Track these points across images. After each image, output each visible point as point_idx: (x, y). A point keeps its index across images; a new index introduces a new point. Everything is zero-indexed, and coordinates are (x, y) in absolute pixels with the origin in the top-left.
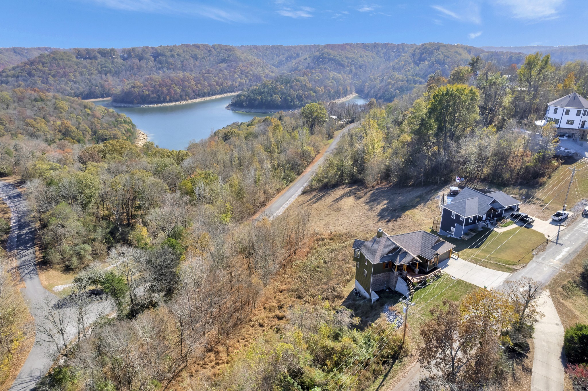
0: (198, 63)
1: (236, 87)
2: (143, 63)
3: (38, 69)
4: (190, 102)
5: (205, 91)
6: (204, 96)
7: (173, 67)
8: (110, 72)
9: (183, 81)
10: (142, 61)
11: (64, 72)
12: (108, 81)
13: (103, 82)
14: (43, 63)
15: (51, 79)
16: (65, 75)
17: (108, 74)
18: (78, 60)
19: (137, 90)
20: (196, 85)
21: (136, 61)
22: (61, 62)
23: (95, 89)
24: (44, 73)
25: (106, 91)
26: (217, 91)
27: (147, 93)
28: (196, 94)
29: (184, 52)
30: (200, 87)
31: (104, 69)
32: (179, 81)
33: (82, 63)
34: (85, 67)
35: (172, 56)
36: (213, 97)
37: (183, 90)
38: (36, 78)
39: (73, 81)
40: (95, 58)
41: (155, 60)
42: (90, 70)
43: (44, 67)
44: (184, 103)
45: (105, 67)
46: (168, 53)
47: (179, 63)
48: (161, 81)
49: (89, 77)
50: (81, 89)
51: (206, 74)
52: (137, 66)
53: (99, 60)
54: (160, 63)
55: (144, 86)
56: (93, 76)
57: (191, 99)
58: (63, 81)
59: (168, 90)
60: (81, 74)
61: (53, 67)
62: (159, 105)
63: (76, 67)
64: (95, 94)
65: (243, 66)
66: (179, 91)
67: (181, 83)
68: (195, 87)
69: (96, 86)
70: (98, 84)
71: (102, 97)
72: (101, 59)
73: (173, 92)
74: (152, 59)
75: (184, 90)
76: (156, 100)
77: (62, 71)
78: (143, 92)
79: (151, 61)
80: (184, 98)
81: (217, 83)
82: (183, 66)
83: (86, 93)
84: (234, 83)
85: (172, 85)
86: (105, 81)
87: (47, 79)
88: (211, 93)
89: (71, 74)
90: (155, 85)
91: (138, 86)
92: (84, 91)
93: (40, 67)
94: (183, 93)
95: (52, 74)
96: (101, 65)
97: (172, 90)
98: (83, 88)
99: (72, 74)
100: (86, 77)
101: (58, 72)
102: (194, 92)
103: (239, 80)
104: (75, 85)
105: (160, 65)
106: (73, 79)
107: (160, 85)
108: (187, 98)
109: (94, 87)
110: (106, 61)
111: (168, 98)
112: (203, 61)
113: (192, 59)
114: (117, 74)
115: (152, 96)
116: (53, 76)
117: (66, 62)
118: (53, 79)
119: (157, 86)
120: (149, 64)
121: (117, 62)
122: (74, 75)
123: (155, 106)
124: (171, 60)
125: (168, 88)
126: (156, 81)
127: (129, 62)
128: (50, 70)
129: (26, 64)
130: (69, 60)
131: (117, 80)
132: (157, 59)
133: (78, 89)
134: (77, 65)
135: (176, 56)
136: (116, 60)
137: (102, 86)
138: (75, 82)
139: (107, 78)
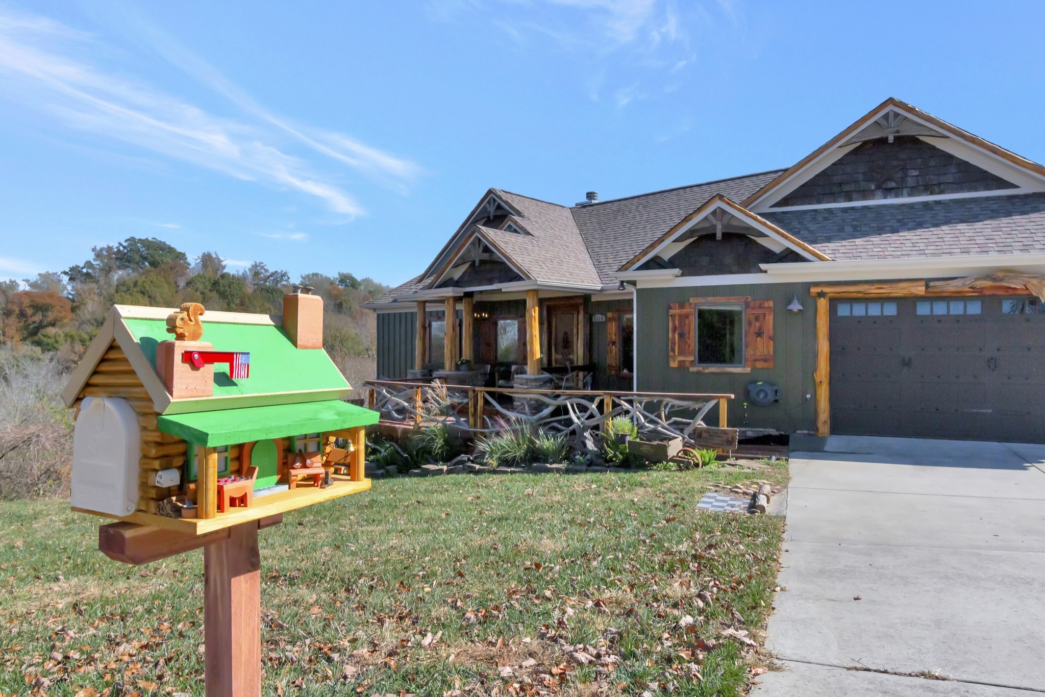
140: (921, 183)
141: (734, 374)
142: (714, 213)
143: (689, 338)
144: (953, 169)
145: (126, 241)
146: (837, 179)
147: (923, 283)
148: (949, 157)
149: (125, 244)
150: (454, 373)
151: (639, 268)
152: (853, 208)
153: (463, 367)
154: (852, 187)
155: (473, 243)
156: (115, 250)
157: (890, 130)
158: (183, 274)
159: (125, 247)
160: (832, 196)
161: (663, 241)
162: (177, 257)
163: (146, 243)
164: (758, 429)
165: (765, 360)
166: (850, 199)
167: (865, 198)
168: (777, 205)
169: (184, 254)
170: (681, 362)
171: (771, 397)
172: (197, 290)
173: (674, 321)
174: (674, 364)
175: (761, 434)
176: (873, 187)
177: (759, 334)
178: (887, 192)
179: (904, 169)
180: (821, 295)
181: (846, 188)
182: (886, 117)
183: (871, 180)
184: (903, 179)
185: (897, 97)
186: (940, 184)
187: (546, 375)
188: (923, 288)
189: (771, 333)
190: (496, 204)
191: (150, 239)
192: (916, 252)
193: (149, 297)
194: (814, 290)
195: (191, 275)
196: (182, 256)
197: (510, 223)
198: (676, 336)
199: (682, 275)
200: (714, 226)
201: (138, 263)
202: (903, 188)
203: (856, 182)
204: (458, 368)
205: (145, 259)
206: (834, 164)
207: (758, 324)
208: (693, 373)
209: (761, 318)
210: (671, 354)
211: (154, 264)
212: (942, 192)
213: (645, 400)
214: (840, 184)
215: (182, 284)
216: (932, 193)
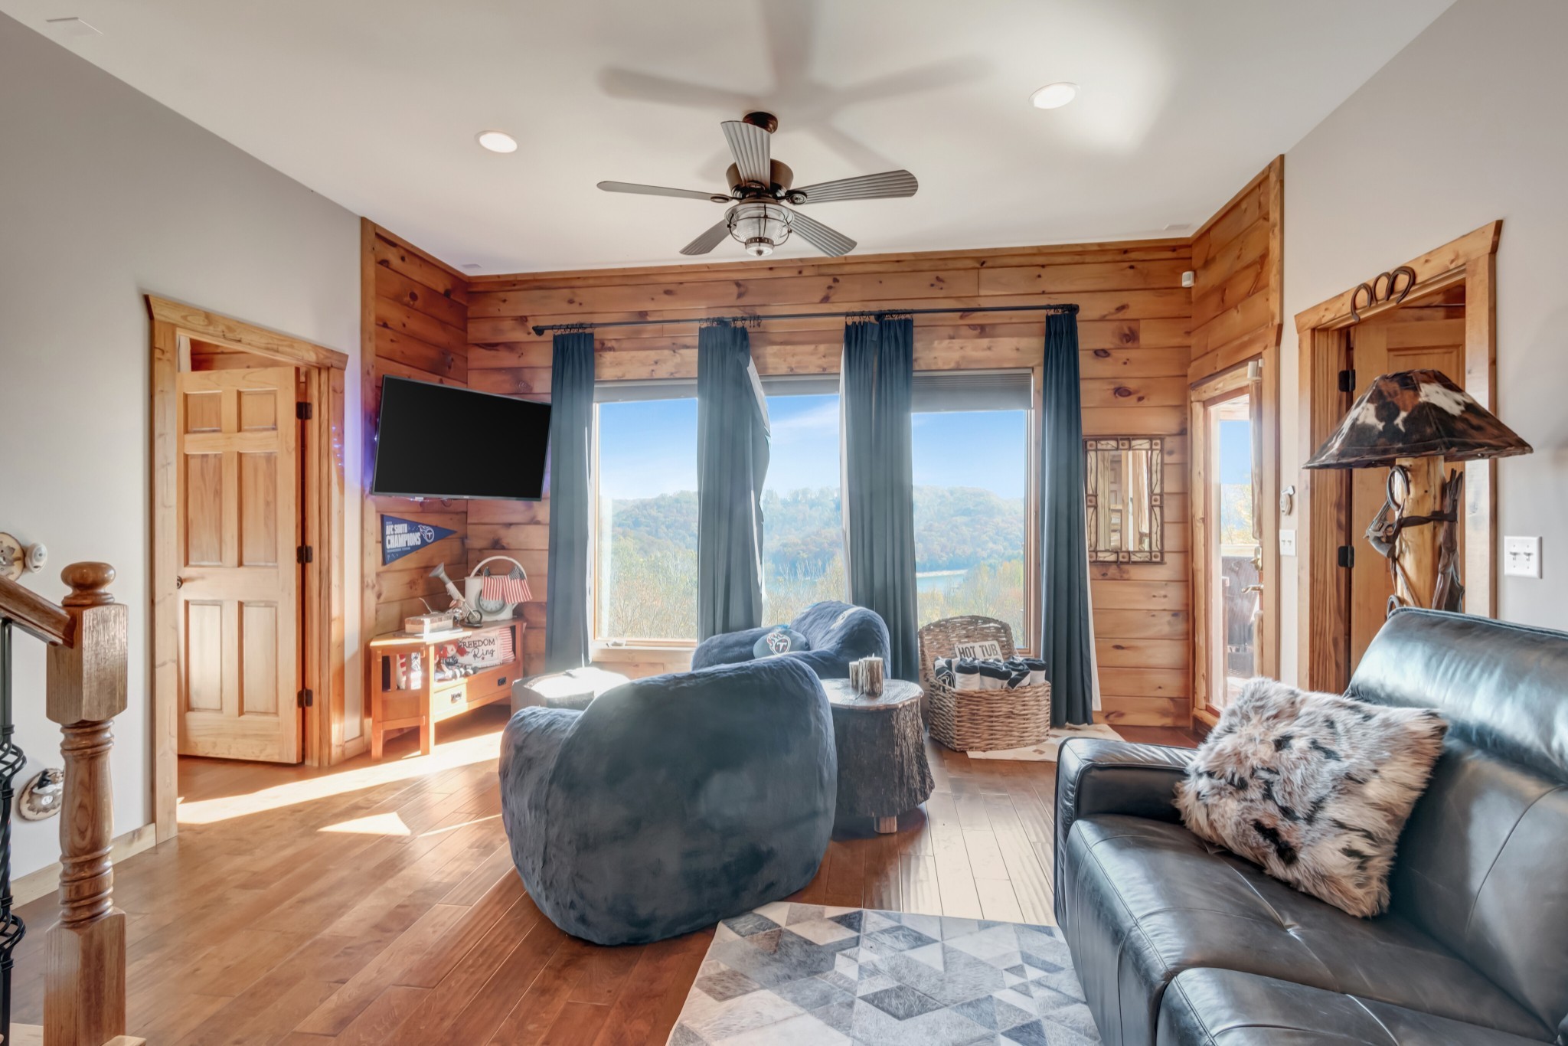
1: (984, 559)
26: (940, 562)
36: (933, 574)
65: (1003, 521)
78: (799, 554)
81: (943, 548)
84: (979, 550)
93: (654, 512)
95: (667, 523)
103: (991, 545)
116: (668, 527)
118: (666, 530)
126: (825, 537)
128: (665, 517)
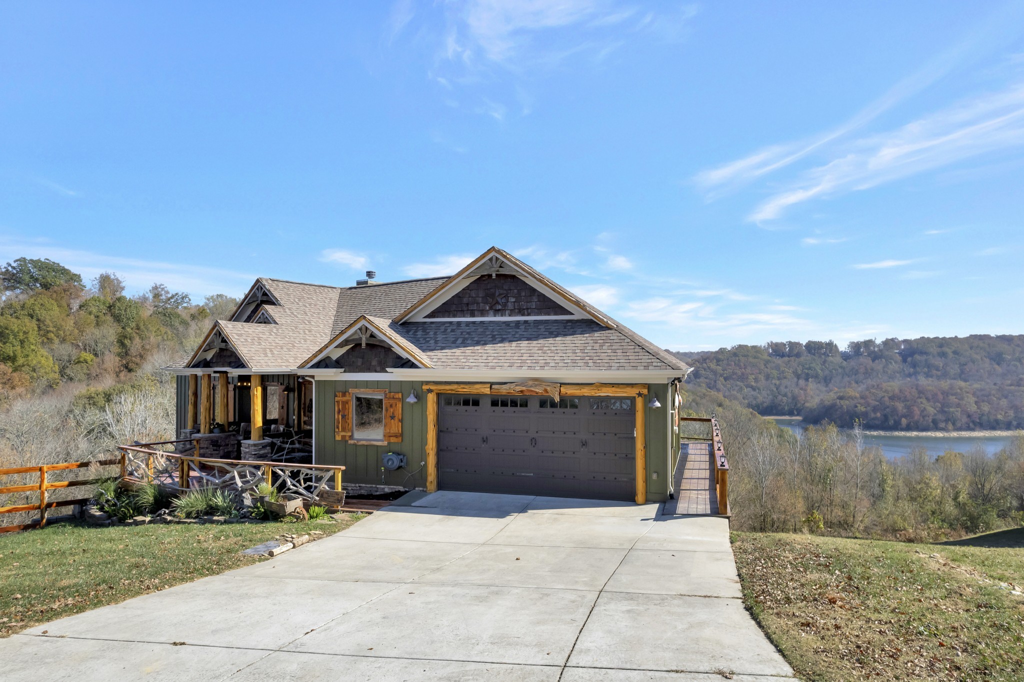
0: (999, 369)
2: (879, 365)
3: (709, 368)
4: (955, 434)
5: (999, 417)
6: (993, 428)
7: (939, 373)
8: (816, 377)
9: (946, 394)
10: (877, 361)
11: (743, 374)
12: (805, 390)
13: (796, 391)
14: (718, 360)
15: (721, 382)
16: (743, 378)
17: (810, 380)
18: (769, 358)
19: (845, 404)
20: (976, 403)
21: (866, 361)
22: (743, 359)
23: (782, 400)
24: (715, 373)
25: (799, 405)
27: (863, 409)
28: (973, 422)
29: (971, 348)
30: (986, 408)
31: (806, 371)
32: (936, 394)
33: (774, 362)
34: (777, 367)
35: (943, 355)
37: (942, 411)
38: (702, 379)
39: (752, 387)
40: (798, 355)
41: (904, 361)
42: (783, 372)
43: (718, 365)
44: (939, 434)
45: (810, 368)
46: (934, 350)
47: (957, 366)
48: (897, 391)
49: (778, 382)
50: (760, 399)
51: (1011, 385)
52: (866, 369)
53: (802, 359)
54: (914, 365)
55: (862, 398)
56: (785, 382)
57: (960, 429)
58: (736, 386)
59: (908, 408)
60: (768, 377)
61: (730, 365)
62: (882, 433)
63: (763, 367)
64: (780, 408)
66: (931, 410)
67: (941, 397)
68: (973, 408)
69: (785, 395)
70: (790, 395)
71: (791, 413)
72: (806, 358)
73: (917, 411)
74: (899, 358)
75: (945, 412)
76: (877, 422)
77: (739, 372)
79: (896, 362)
80: (942, 425)
82: (962, 372)
83: (765, 405)
85: (919, 400)
86: (801, 389)
87: (715, 382)
88: (1015, 423)
89: (751, 377)
90: (884, 397)
91: (849, 397)
92: (764, 402)
94: (940, 417)
96: (803, 366)
97: (915, 408)
98: (764, 398)
99: (753, 376)
100: (773, 381)
101: (734, 373)
102: (969, 416)
104: (753, 393)
105: (912, 370)
106: (753, 384)
107: (892, 398)
108: (950, 426)
109: (780, 397)
110: (814, 360)
111: (904, 421)
112: (1015, 366)
113: (987, 360)
114: (827, 381)
115: (873, 415)
117: (751, 360)
119: (886, 399)
120: (890, 366)
121: (832, 362)
122: (756, 380)
123: (875, 433)
124: (939, 362)
125: (908, 403)
127: (853, 363)
129: (696, 361)
130: (755, 358)
131: (825, 389)
132: (909, 359)
133: (755, 398)
134: (765, 365)
135: (951, 355)
136: (831, 358)
137: (794, 398)
138: (754, 389)
139: (807, 385)
140: (516, 307)
141: (377, 446)
142: (360, 329)
143: (348, 419)
144: (535, 299)
145: (15, 261)
146: (465, 300)
147: (489, 385)
148: (533, 290)
149: (14, 265)
150: (207, 435)
151: (312, 367)
152: (474, 323)
153: (216, 430)
154: (475, 307)
155: (215, 334)
156: (4, 270)
157: (493, 269)
158: (77, 297)
159: (14, 268)
160: (462, 313)
161: (327, 347)
162: (72, 279)
163: (36, 263)
164: (392, 487)
165: (396, 436)
166: (473, 315)
167: (482, 315)
168: (428, 316)
169: (79, 276)
170: (343, 437)
171: (397, 463)
172: (90, 313)
173: (338, 406)
174: (338, 438)
175: (394, 491)
176: (488, 308)
177: (393, 417)
178: (497, 312)
179: (507, 297)
180: (430, 391)
181: (471, 307)
182: (491, 260)
183: (486, 303)
184: (505, 305)
185: (497, 246)
186: (528, 309)
187: (268, 440)
188: (489, 389)
189: (400, 417)
190: (263, 291)
191: (43, 260)
192: (483, 364)
193: (38, 320)
194: (425, 387)
195: (85, 296)
196: (76, 278)
197: (263, 311)
198: (340, 416)
199: (345, 372)
200: (361, 339)
201: (28, 285)
202: (505, 310)
203: (478, 303)
204: (211, 431)
205: (36, 280)
206: (463, 289)
207: (392, 410)
208: (350, 444)
209: (394, 405)
210: (337, 430)
211: (46, 286)
212: (529, 315)
213: (291, 469)
214: (468, 304)
215: (75, 306)
216: (523, 315)
